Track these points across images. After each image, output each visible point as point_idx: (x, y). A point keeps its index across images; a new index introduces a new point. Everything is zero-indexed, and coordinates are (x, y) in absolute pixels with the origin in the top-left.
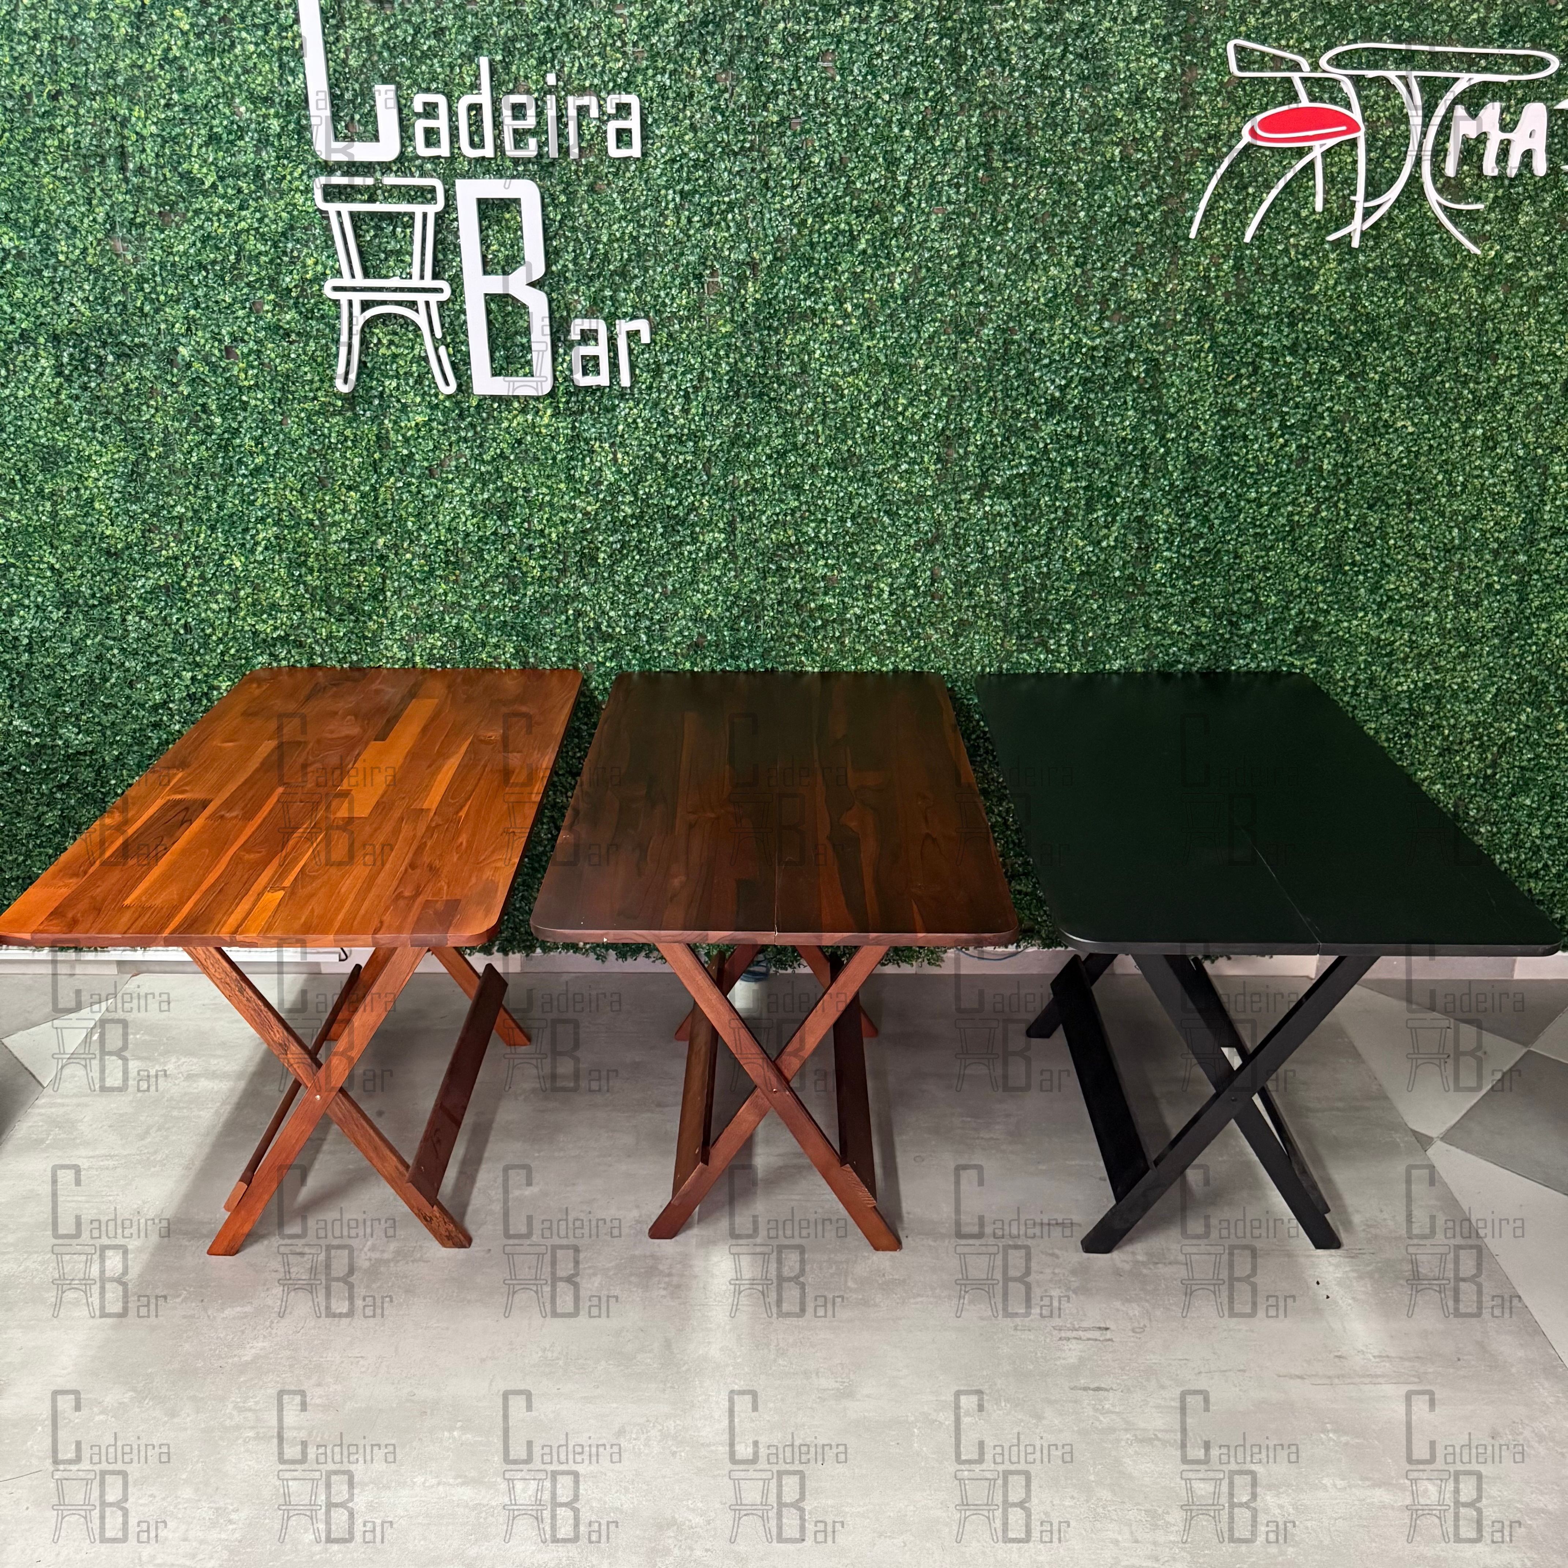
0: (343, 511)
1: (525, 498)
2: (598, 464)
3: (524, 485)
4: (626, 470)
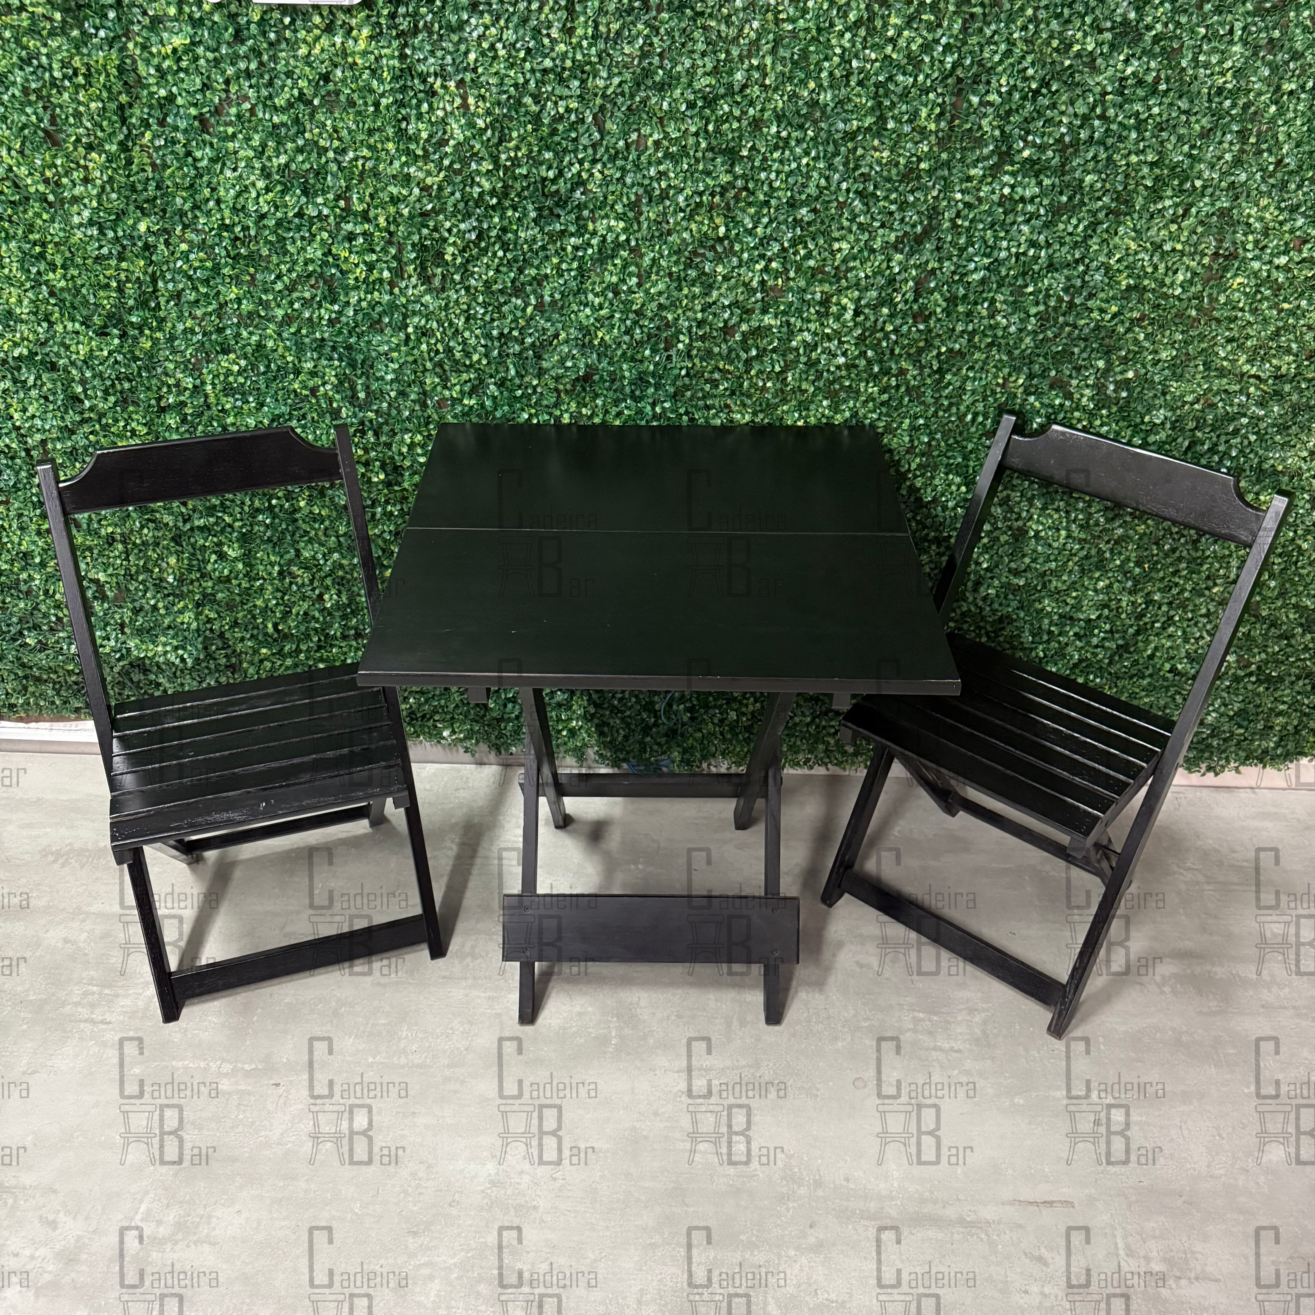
0: (86, 181)
1: (339, 163)
2: (440, 113)
3: (336, 143)
4: (480, 123)
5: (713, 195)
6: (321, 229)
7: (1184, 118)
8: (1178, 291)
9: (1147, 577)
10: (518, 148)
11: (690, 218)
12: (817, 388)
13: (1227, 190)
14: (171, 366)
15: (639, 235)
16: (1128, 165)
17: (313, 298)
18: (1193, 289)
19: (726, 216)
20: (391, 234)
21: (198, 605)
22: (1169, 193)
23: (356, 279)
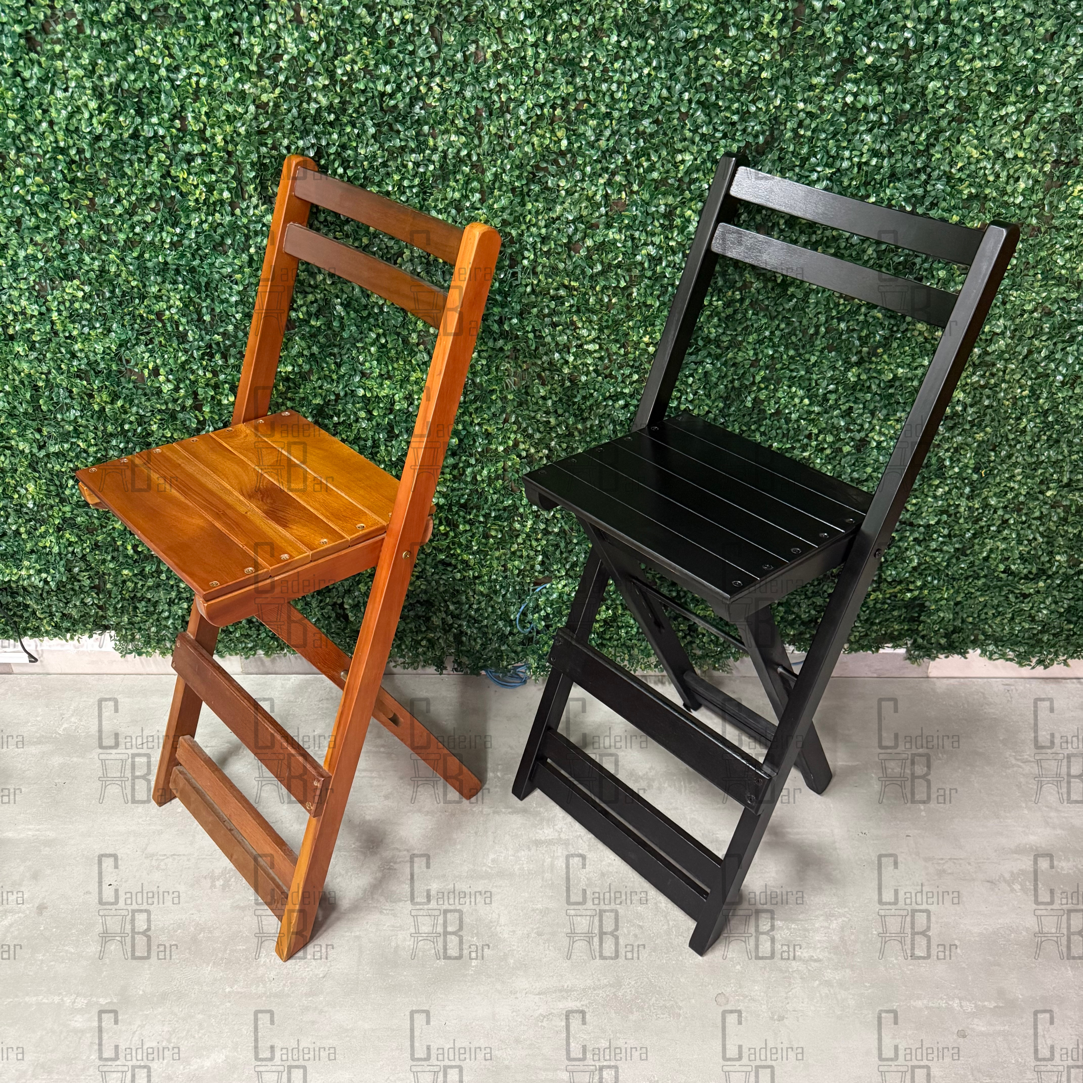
1: (172, 81)
2: (273, 27)
3: (168, 61)
4: (314, 36)
5: (553, 107)
6: (158, 150)
7: (1028, 21)
8: (1019, 199)
9: (983, 482)
10: (353, 62)
11: (531, 131)
12: (663, 303)
13: (1070, 95)
14: (16, 293)
15: (480, 151)
16: (971, 70)
17: (154, 221)
18: (1034, 197)
19: (568, 129)
20: (229, 154)
21: (59, 529)
22: (1013, 99)
23: (197, 200)
